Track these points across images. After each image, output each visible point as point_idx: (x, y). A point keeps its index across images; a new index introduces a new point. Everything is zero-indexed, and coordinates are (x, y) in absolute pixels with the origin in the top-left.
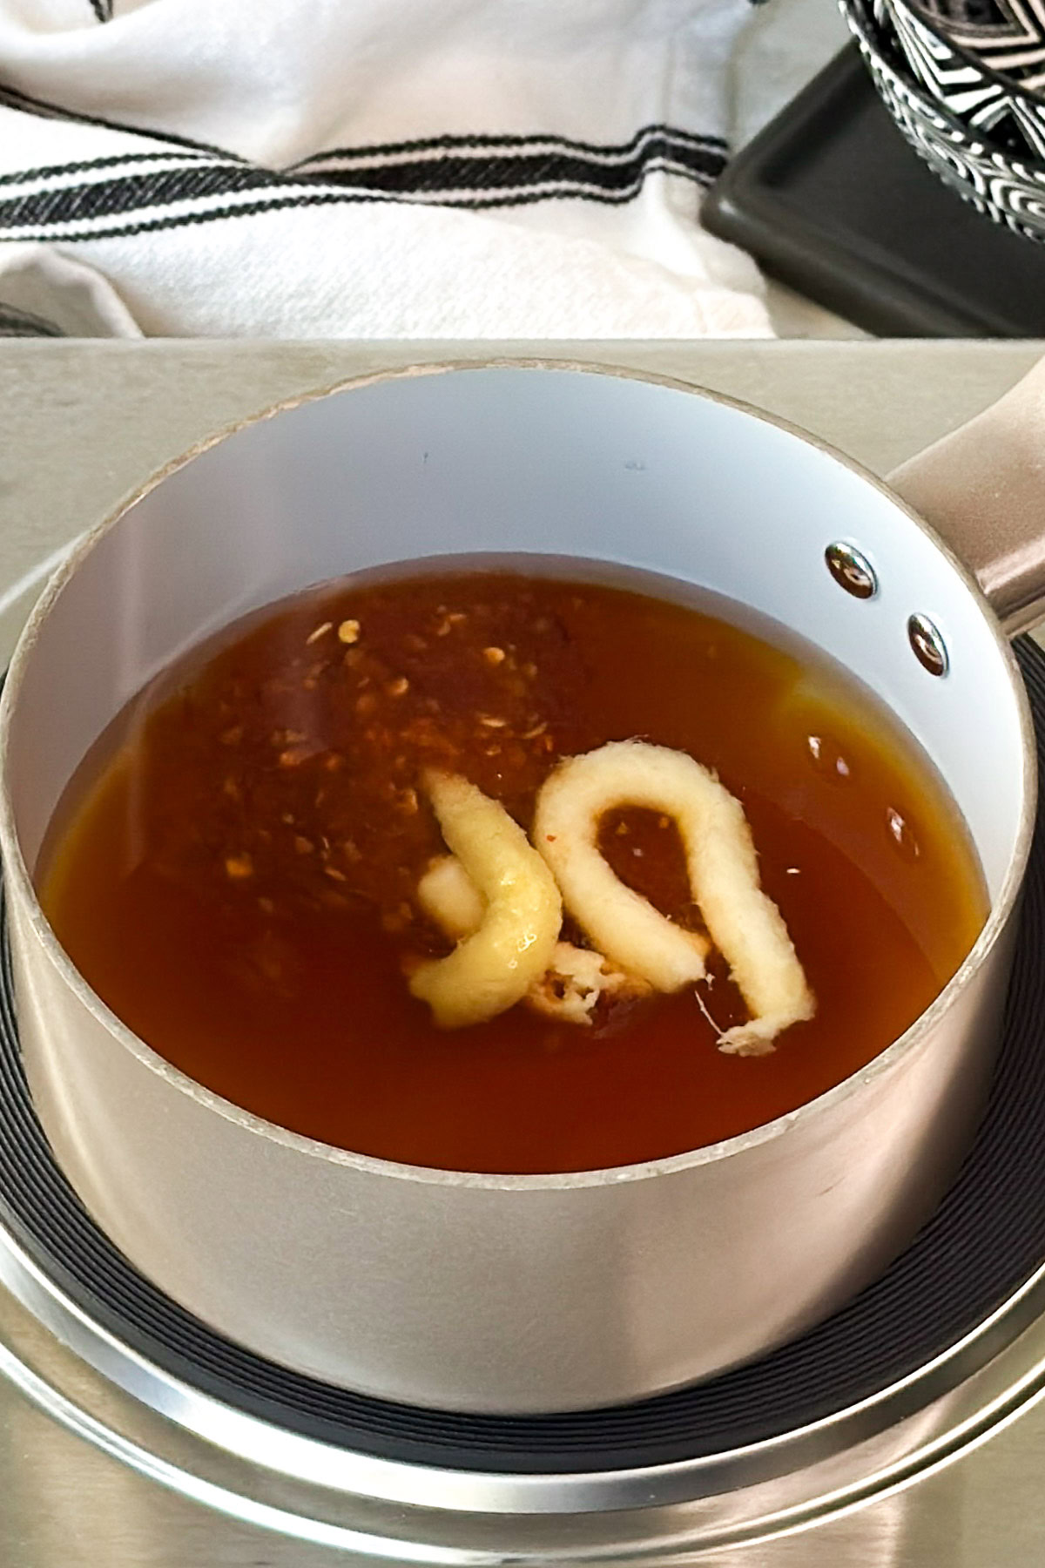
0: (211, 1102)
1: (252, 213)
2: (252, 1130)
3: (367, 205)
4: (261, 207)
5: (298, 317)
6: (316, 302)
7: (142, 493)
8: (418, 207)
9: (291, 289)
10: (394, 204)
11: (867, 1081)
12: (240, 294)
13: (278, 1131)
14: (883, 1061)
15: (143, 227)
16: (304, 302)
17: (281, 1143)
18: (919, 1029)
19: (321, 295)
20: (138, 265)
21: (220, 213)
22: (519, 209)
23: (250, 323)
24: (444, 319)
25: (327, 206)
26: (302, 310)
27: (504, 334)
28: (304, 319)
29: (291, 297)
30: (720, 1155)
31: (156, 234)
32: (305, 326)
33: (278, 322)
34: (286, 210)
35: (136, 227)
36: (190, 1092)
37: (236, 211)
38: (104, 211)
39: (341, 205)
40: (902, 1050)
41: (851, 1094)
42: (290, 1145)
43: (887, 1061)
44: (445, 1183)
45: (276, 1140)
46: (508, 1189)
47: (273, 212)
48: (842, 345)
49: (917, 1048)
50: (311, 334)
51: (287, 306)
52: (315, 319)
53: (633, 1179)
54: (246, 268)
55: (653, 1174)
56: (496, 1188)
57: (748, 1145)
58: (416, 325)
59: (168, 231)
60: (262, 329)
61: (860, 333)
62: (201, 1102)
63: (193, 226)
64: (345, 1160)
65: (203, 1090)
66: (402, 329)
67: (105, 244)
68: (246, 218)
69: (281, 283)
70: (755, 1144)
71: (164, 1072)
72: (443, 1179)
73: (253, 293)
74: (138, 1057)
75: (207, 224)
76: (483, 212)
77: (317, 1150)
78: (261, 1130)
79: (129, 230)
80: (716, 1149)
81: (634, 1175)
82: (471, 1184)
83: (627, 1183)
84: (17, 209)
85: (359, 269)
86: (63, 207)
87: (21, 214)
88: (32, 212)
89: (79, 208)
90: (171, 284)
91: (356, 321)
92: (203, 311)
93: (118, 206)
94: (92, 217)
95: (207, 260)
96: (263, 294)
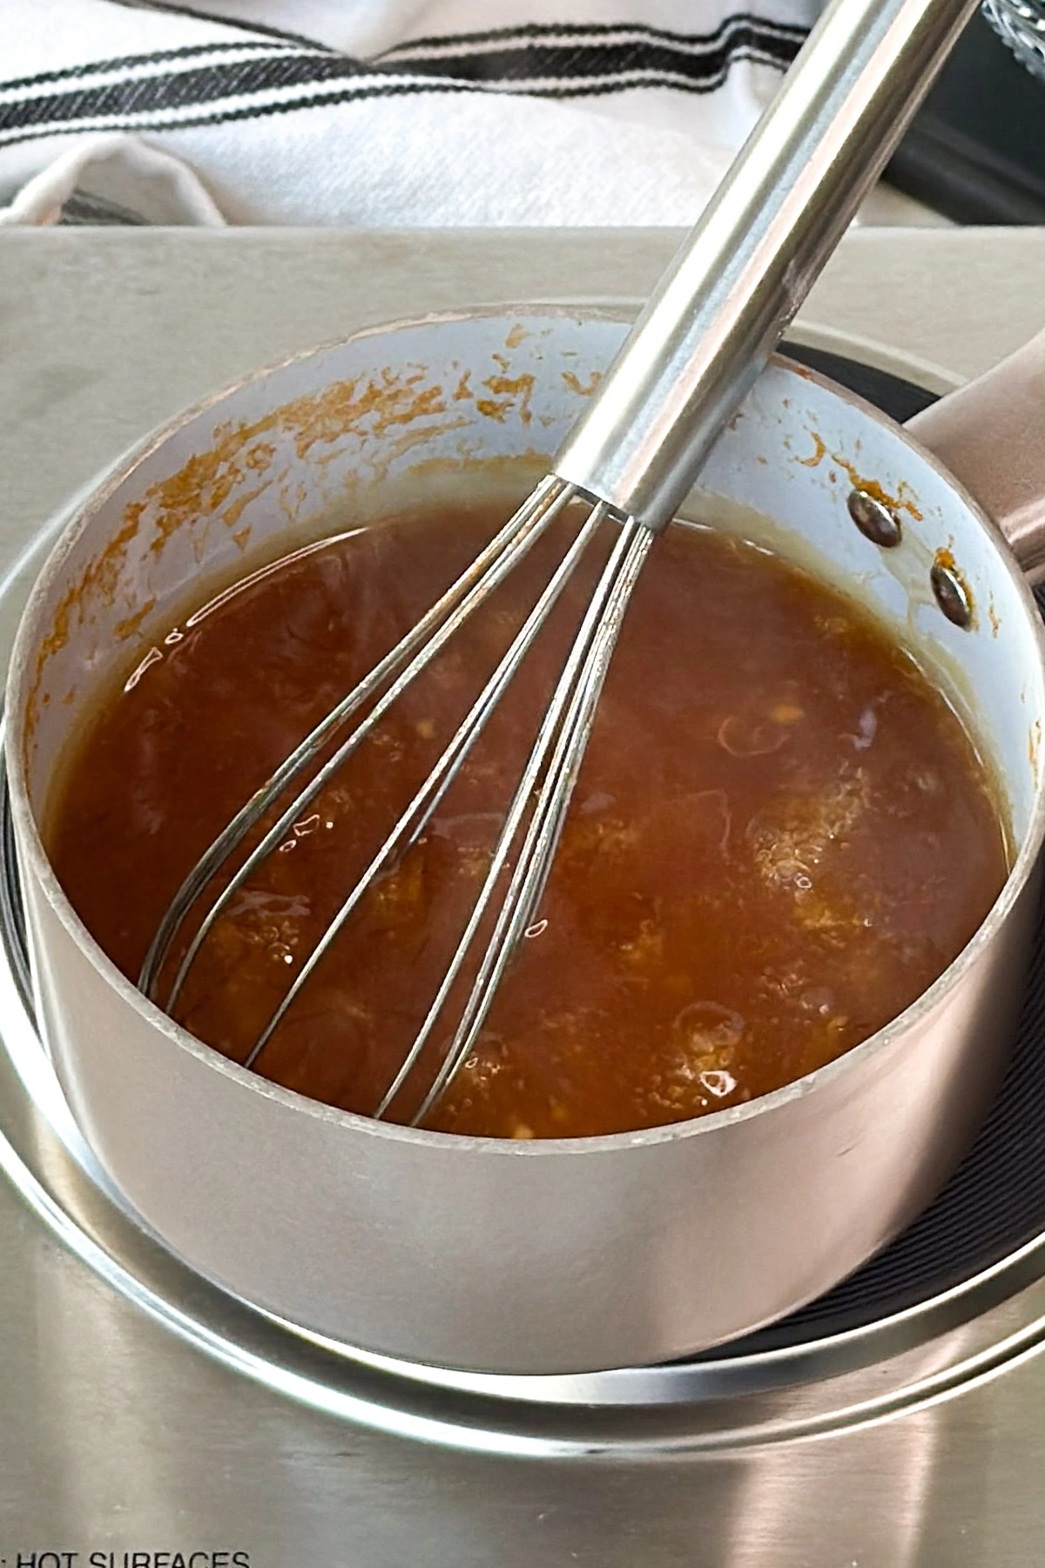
0: (222, 1066)
1: (337, 102)
2: (263, 1093)
3: (451, 95)
4: (345, 96)
5: (383, 206)
6: (399, 193)
7: (155, 443)
8: (503, 98)
9: (377, 179)
10: (478, 95)
11: (886, 1042)
12: (325, 183)
13: (290, 1095)
14: (902, 1022)
15: (228, 117)
16: (388, 192)
17: (292, 1107)
18: (939, 989)
19: (405, 183)
20: (223, 154)
21: (304, 103)
22: (605, 99)
23: (336, 212)
24: (528, 210)
25: (412, 96)
26: (386, 199)
27: (588, 221)
28: (389, 209)
29: (374, 187)
30: (736, 1118)
31: (240, 123)
32: (390, 215)
33: (362, 211)
35: (219, 116)
36: (200, 1056)
37: (320, 100)
38: (189, 100)
39: (426, 95)
40: (922, 1011)
41: (870, 1054)
42: (302, 1110)
43: (906, 1022)
44: (457, 1147)
45: (287, 1105)
46: (521, 1153)
47: (357, 102)
48: (926, 232)
49: (936, 1009)
50: (395, 222)
51: (372, 195)
52: (400, 209)
53: (648, 1143)
54: (330, 157)
55: (670, 1138)
56: (509, 1152)
57: (764, 1109)
58: (500, 214)
59: (252, 121)
60: (347, 219)
61: (944, 221)
62: (211, 1065)
63: (277, 115)
64: (356, 1125)
65: (213, 1053)
66: (486, 218)
67: (190, 135)
68: (330, 108)
69: (365, 172)
70: (772, 1107)
71: (175, 1035)
72: (457, 1143)
73: (337, 183)
74: (148, 1019)
75: (291, 114)
76: (568, 101)
77: (329, 1114)
78: (272, 1093)
79: (214, 119)
80: (733, 1112)
81: (648, 1140)
82: (484, 1149)
83: (642, 1148)
84: (102, 98)
85: (444, 158)
86: (147, 97)
87: (105, 104)
88: (116, 102)
89: (163, 97)
90: (255, 173)
91: (442, 210)
92: (287, 200)
93: (203, 95)
94: (176, 106)
95: (290, 150)
96: (348, 183)
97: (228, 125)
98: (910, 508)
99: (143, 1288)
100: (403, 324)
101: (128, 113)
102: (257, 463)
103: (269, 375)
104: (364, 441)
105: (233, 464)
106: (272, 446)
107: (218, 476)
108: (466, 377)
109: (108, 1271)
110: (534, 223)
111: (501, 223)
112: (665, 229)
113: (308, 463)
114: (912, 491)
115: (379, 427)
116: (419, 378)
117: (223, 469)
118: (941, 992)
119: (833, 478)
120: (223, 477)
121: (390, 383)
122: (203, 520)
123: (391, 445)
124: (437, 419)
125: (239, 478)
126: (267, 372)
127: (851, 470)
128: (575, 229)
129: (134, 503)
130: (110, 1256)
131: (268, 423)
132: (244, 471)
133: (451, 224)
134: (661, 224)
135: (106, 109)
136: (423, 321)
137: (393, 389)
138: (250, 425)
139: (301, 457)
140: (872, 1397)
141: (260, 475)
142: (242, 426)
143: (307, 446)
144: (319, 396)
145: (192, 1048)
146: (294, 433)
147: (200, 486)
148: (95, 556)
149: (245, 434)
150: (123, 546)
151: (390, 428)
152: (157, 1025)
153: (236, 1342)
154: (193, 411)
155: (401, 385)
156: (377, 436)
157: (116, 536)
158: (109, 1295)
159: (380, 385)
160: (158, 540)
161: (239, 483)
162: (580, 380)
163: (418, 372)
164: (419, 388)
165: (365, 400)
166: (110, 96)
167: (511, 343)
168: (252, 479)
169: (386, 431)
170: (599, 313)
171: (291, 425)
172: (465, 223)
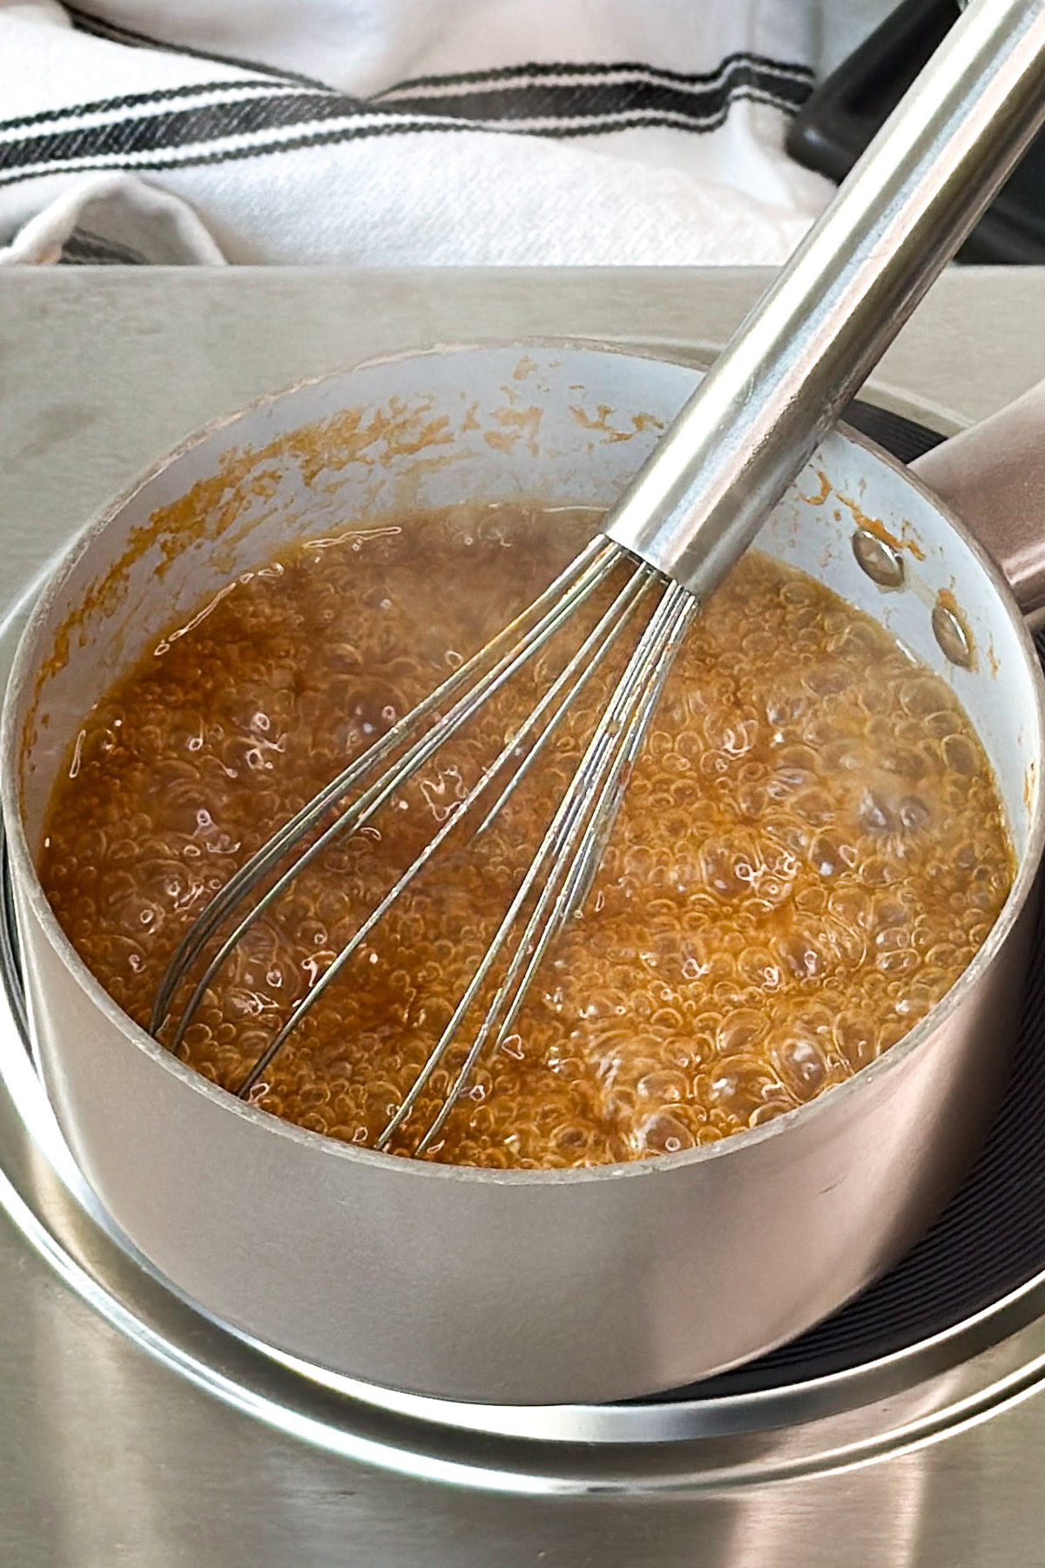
0: (205, 1089)
1: (337, 141)
3: (452, 134)
4: (346, 135)
5: (384, 245)
6: (399, 232)
7: (159, 468)
8: (503, 136)
9: (377, 218)
10: (478, 134)
11: (870, 1079)
12: (326, 222)
14: (886, 1060)
15: (228, 155)
16: (389, 231)
17: (275, 1132)
18: (923, 1028)
19: (406, 223)
20: (223, 194)
21: (305, 142)
22: (605, 138)
23: (336, 251)
24: (528, 249)
25: (412, 135)
26: (386, 239)
27: (589, 260)
28: (390, 248)
29: (375, 226)
31: (241, 163)
32: (391, 254)
33: (363, 250)
34: (371, 140)
35: (220, 156)
36: (184, 1078)
37: (321, 139)
38: (189, 139)
39: (426, 134)
40: (906, 1049)
41: (853, 1092)
42: (283, 1134)
43: (890, 1060)
44: (438, 1175)
45: (270, 1130)
46: (501, 1183)
47: (358, 141)
49: (921, 1047)
52: (400, 248)
53: (628, 1176)
54: (331, 195)
55: (650, 1170)
56: (489, 1182)
57: (746, 1143)
58: (501, 253)
59: (252, 160)
60: (347, 257)
62: (195, 1089)
63: (277, 155)
64: (338, 1151)
65: (196, 1075)
66: (486, 258)
67: (190, 174)
68: (331, 147)
69: (365, 211)
70: (754, 1142)
71: (158, 1056)
72: (439, 1170)
73: (337, 222)
74: (134, 1041)
75: (292, 154)
79: (214, 159)
81: (629, 1172)
82: (464, 1178)
83: (623, 1179)
84: (102, 138)
85: (443, 198)
86: (148, 135)
87: (105, 142)
88: (116, 140)
89: (164, 136)
90: (256, 212)
91: (442, 248)
92: (288, 240)
93: (203, 135)
94: (176, 145)
95: (292, 188)
96: (348, 223)
97: (228, 164)
98: (913, 548)
99: (143, 1327)
100: (409, 354)
101: (128, 152)
102: (263, 488)
103: (276, 403)
104: (370, 471)
105: (238, 491)
106: (279, 473)
107: (222, 502)
108: (474, 408)
109: (108, 1309)
110: (534, 262)
111: (500, 263)
112: (666, 268)
113: (315, 490)
114: (915, 530)
115: (387, 457)
116: (427, 408)
117: (228, 494)
118: (926, 1031)
119: (837, 516)
120: (228, 503)
121: (397, 412)
122: (207, 545)
123: (397, 475)
124: (446, 450)
125: (244, 503)
126: (273, 398)
127: (856, 509)
128: (575, 268)
129: (137, 527)
130: (109, 1294)
131: (274, 451)
132: (250, 497)
133: (451, 263)
134: (661, 263)
135: (106, 148)
136: (432, 351)
137: (400, 419)
138: (254, 452)
139: (307, 484)
140: (872, 1435)
141: (265, 502)
142: (247, 453)
143: (314, 474)
144: (327, 422)
145: (176, 1071)
146: (299, 462)
147: (205, 511)
148: (97, 579)
149: (251, 460)
150: (125, 571)
151: (396, 459)
152: (141, 1047)
153: (238, 1381)
154: (197, 437)
155: (407, 415)
156: (384, 465)
157: (118, 560)
158: (110, 1334)
159: (388, 414)
160: (163, 565)
161: (246, 509)
162: (587, 413)
163: (426, 401)
164: (427, 418)
165: (371, 429)
166: (110, 135)
167: (518, 375)
168: (257, 506)
169: (393, 460)
170: (607, 347)
171: (298, 453)
172: (468, 262)
